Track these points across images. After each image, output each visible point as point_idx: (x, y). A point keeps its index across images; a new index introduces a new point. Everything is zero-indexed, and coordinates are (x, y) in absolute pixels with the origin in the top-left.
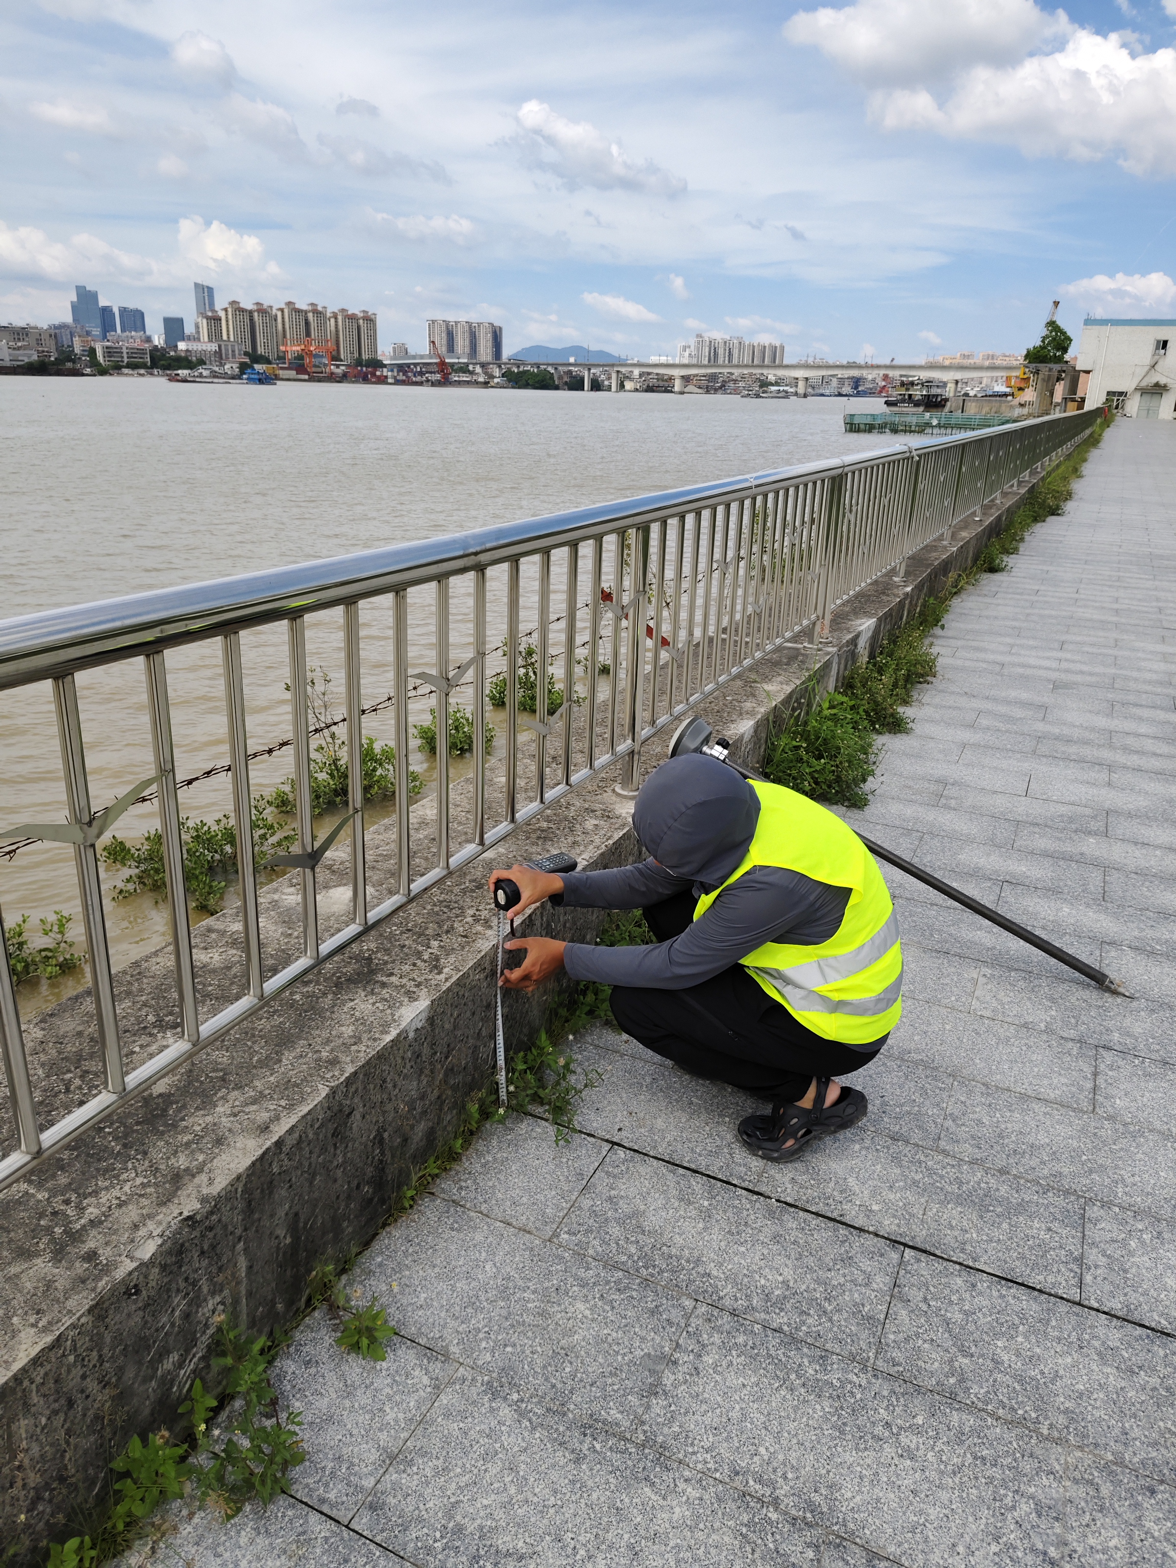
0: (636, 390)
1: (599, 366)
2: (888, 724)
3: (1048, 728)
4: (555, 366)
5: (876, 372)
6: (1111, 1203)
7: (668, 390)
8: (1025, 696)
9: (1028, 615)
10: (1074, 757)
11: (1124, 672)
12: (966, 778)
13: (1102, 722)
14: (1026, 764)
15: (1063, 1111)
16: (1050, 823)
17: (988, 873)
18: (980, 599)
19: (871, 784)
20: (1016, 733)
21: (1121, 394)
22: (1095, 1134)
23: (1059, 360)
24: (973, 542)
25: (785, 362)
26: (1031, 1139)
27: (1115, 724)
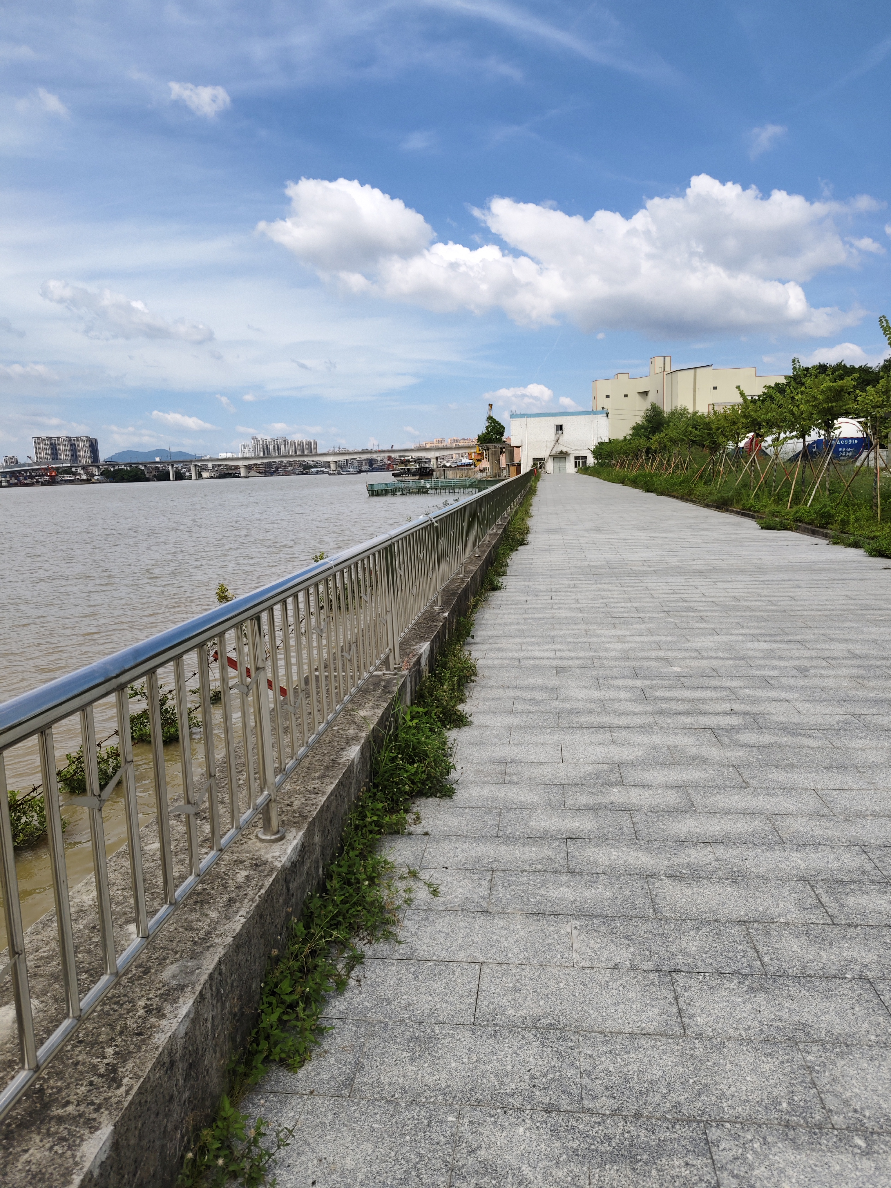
0: (211, 478)
1: (179, 462)
2: (454, 721)
3: (562, 705)
4: (145, 464)
5: (382, 455)
6: (722, 1120)
7: (236, 475)
8: (540, 682)
9: (525, 619)
10: (584, 725)
11: (598, 654)
12: (519, 755)
13: (595, 694)
14: (556, 737)
15: (664, 1040)
16: (584, 782)
17: (554, 834)
18: (491, 611)
19: (454, 775)
20: (542, 712)
21: (541, 459)
22: (692, 1055)
23: (500, 441)
24: (478, 572)
25: (319, 452)
26: (648, 1076)
27: (603, 694)
